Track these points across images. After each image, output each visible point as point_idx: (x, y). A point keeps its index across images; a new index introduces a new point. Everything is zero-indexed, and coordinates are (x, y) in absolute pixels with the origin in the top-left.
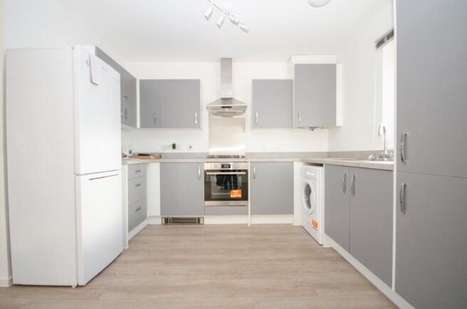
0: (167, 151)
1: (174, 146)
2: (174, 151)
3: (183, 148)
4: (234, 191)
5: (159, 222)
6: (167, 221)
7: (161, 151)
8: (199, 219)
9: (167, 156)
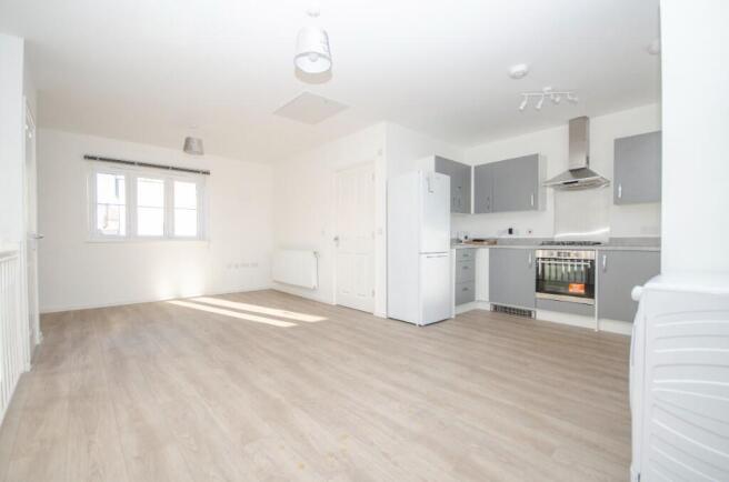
0: (503, 237)
1: (510, 231)
2: (510, 236)
3: (521, 233)
4: (574, 285)
5: (487, 307)
6: (496, 308)
7: (497, 237)
8: (530, 312)
9: (503, 242)
